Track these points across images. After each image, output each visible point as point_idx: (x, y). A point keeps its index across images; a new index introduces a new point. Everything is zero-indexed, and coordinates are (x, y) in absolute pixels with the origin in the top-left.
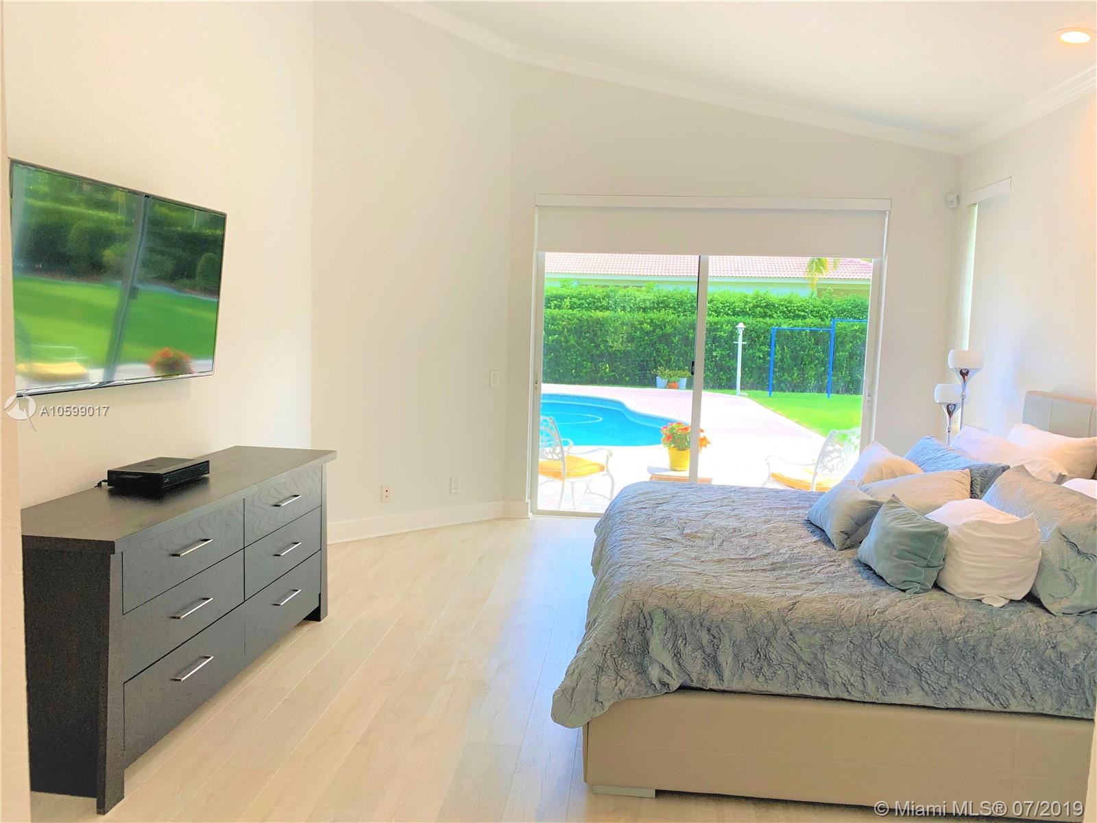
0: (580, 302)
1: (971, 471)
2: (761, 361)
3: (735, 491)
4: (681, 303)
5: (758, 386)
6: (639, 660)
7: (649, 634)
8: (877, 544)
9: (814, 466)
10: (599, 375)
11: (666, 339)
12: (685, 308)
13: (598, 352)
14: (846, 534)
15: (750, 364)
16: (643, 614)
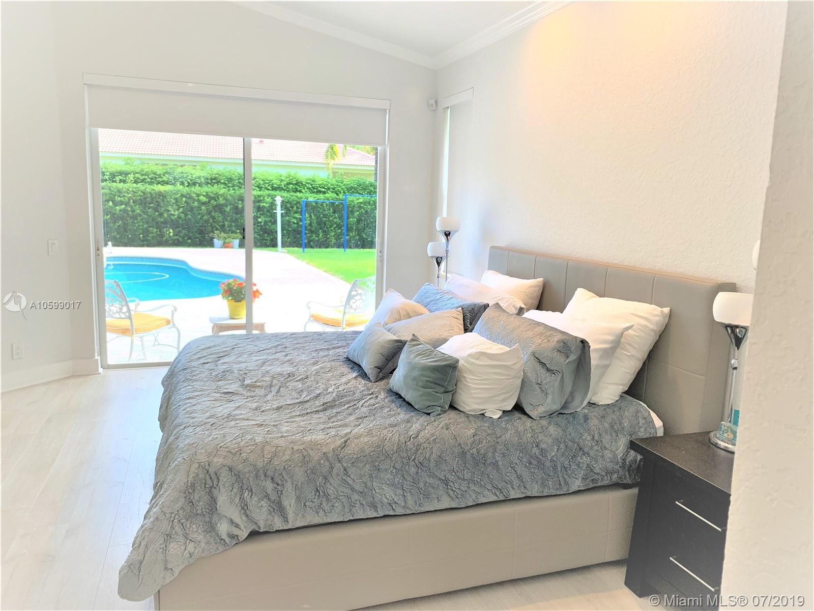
0: (143, 177)
1: (462, 309)
2: (296, 225)
3: (286, 337)
4: (230, 180)
5: (294, 244)
6: (207, 519)
7: (215, 492)
8: (405, 377)
9: (343, 307)
10: (165, 238)
11: (220, 208)
12: (234, 184)
13: (162, 220)
14: (379, 369)
15: (287, 228)
16: (210, 475)
